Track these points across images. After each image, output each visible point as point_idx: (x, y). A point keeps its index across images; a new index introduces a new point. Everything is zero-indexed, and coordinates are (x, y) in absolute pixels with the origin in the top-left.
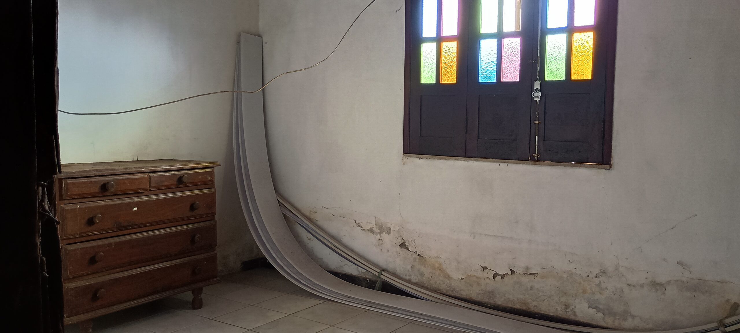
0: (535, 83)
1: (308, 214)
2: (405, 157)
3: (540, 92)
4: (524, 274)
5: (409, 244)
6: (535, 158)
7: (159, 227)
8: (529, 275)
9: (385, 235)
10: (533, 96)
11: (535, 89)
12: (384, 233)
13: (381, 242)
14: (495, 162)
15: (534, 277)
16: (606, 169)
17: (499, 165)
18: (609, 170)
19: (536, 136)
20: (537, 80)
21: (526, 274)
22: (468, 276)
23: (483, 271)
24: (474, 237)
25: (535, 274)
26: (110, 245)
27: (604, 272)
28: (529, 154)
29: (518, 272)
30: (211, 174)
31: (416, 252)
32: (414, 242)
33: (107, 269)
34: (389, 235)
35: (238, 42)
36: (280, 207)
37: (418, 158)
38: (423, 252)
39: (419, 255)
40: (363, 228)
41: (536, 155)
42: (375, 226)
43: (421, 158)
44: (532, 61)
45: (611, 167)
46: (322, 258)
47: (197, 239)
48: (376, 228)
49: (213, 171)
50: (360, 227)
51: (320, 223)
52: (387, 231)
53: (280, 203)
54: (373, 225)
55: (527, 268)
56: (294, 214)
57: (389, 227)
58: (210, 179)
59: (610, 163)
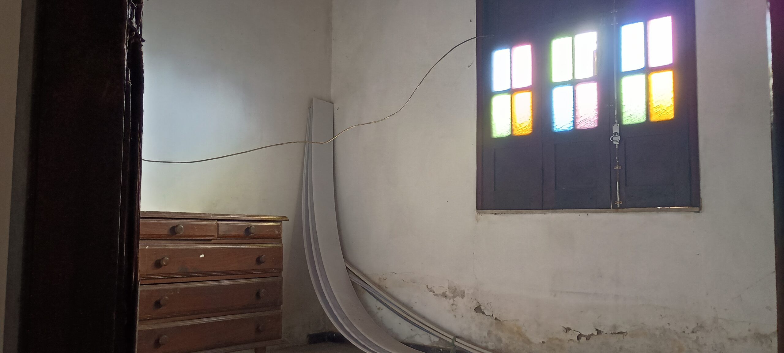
0: (613, 127)
1: (377, 281)
2: (478, 213)
3: (619, 135)
4: (612, 333)
5: (485, 307)
6: (617, 206)
7: (224, 277)
8: (617, 334)
9: (458, 299)
10: (612, 140)
11: (613, 133)
12: (458, 296)
13: (454, 306)
14: (574, 212)
15: (623, 336)
16: (696, 212)
17: (579, 215)
18: (699, 212)
19: (617, 182)
20: (615, 124)
21: (613, 333)
22: (550, 338)
23: (566, 332)
24: (555, 295)
25: (625, 332)
26: (175, 290)
27: (701, 327)
28: (611, 202)
29: (605, 332)
30: (279, 228)
31: (492, 315)
32: (490, 305)
33: (171, 315)
34: (463, 298)
35: (310, 108)
36: (349, 275)
37: (493, 214)
38: (500, 315)
39: (496, 319)
40: (436, 293)
41: (618, 203)
42: (448, 290)
43: (496, 214)
44: (609, 106)
45: (700, 209)
46: (392, 329)
47: (262, 293)
48: (449, 291)
49: (281, 225)
50: (432, 293)
51: (391, 290)
52: (461, 295)
53: (348, 269)
54: (445, 289)
55: (615, 327)
56: (363, 281)
57: (463, 290)
58: (277, 233)
59: (700, 206)
